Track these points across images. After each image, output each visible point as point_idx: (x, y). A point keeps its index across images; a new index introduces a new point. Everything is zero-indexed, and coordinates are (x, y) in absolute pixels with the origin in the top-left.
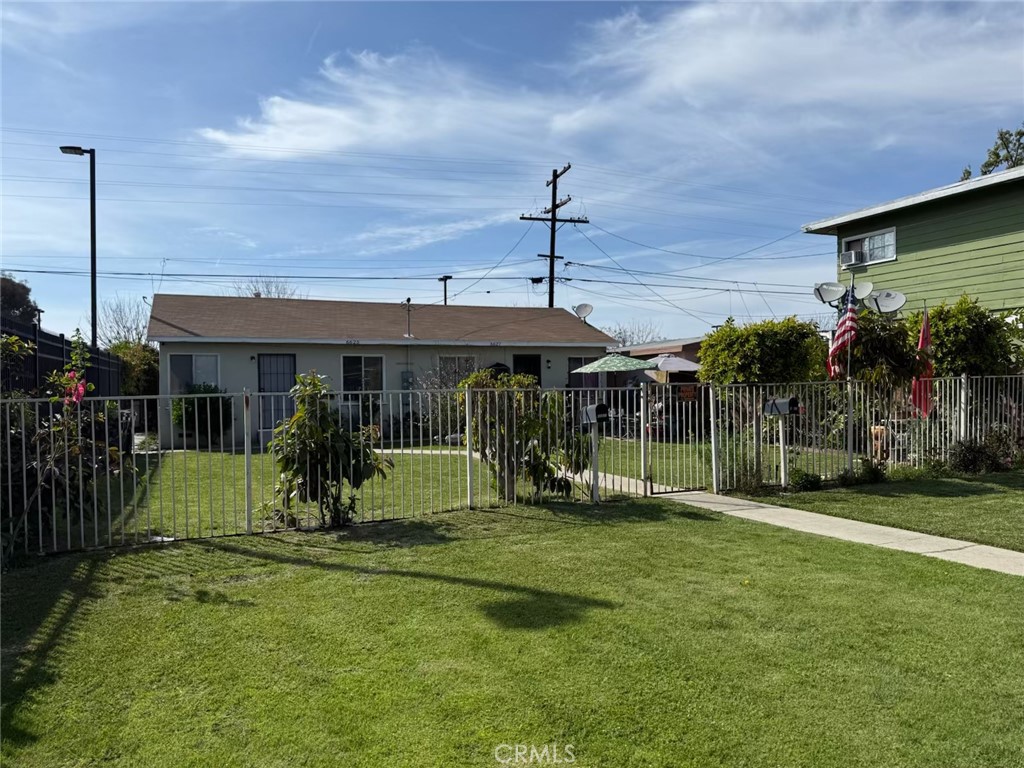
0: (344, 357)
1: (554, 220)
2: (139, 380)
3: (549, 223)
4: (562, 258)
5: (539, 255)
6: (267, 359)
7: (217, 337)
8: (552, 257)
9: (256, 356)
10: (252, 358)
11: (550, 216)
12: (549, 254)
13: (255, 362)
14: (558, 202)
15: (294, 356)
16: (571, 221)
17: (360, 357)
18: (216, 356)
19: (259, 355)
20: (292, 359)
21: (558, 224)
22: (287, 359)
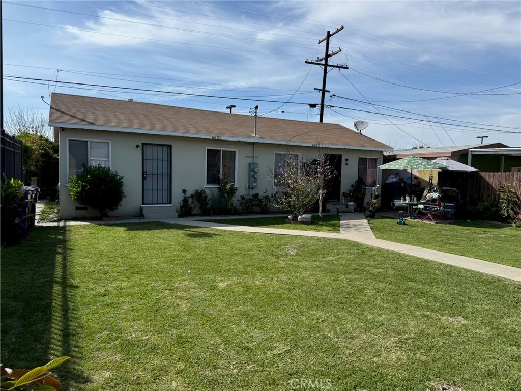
0: (208, 150)
1: (326, 65)
2: (37, 161)
3: (323, 67)
4: (329, 92)
5: (315, 89)
6: (149, 148)
7: (110, 126)
8: (324, 91)
9: (141, 145)
10: (138, 146)
11: (323, 62)
12: (321, 88)
13: (140, 149)
14: (330, 53)
15: (170, 146)
16: (337, 66)
17: (220, 150)
18: (108, 143)
19: (143, 144)
20: (169, 149)
21: (329, 68)
22: (165, 149)
